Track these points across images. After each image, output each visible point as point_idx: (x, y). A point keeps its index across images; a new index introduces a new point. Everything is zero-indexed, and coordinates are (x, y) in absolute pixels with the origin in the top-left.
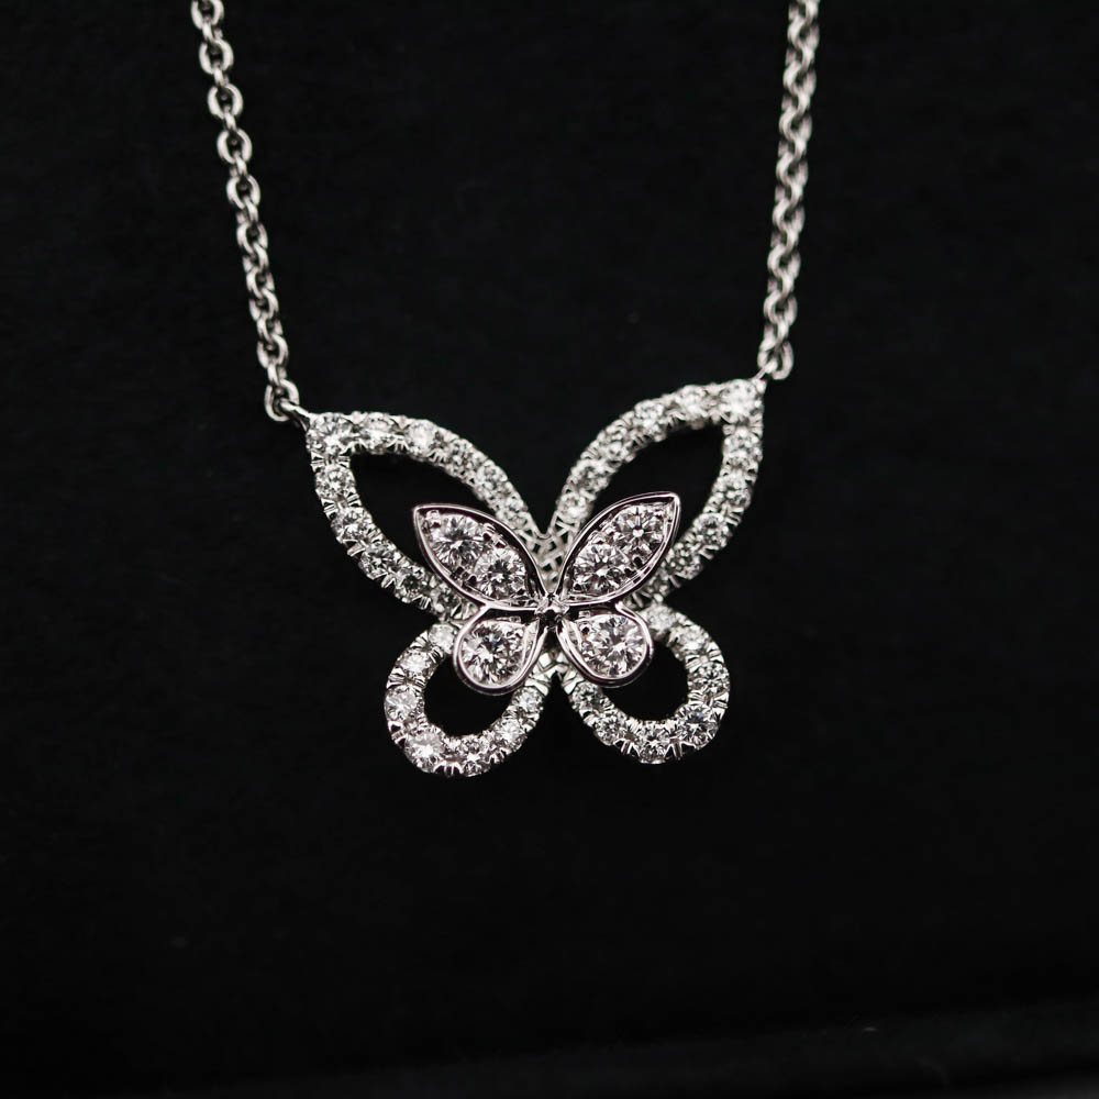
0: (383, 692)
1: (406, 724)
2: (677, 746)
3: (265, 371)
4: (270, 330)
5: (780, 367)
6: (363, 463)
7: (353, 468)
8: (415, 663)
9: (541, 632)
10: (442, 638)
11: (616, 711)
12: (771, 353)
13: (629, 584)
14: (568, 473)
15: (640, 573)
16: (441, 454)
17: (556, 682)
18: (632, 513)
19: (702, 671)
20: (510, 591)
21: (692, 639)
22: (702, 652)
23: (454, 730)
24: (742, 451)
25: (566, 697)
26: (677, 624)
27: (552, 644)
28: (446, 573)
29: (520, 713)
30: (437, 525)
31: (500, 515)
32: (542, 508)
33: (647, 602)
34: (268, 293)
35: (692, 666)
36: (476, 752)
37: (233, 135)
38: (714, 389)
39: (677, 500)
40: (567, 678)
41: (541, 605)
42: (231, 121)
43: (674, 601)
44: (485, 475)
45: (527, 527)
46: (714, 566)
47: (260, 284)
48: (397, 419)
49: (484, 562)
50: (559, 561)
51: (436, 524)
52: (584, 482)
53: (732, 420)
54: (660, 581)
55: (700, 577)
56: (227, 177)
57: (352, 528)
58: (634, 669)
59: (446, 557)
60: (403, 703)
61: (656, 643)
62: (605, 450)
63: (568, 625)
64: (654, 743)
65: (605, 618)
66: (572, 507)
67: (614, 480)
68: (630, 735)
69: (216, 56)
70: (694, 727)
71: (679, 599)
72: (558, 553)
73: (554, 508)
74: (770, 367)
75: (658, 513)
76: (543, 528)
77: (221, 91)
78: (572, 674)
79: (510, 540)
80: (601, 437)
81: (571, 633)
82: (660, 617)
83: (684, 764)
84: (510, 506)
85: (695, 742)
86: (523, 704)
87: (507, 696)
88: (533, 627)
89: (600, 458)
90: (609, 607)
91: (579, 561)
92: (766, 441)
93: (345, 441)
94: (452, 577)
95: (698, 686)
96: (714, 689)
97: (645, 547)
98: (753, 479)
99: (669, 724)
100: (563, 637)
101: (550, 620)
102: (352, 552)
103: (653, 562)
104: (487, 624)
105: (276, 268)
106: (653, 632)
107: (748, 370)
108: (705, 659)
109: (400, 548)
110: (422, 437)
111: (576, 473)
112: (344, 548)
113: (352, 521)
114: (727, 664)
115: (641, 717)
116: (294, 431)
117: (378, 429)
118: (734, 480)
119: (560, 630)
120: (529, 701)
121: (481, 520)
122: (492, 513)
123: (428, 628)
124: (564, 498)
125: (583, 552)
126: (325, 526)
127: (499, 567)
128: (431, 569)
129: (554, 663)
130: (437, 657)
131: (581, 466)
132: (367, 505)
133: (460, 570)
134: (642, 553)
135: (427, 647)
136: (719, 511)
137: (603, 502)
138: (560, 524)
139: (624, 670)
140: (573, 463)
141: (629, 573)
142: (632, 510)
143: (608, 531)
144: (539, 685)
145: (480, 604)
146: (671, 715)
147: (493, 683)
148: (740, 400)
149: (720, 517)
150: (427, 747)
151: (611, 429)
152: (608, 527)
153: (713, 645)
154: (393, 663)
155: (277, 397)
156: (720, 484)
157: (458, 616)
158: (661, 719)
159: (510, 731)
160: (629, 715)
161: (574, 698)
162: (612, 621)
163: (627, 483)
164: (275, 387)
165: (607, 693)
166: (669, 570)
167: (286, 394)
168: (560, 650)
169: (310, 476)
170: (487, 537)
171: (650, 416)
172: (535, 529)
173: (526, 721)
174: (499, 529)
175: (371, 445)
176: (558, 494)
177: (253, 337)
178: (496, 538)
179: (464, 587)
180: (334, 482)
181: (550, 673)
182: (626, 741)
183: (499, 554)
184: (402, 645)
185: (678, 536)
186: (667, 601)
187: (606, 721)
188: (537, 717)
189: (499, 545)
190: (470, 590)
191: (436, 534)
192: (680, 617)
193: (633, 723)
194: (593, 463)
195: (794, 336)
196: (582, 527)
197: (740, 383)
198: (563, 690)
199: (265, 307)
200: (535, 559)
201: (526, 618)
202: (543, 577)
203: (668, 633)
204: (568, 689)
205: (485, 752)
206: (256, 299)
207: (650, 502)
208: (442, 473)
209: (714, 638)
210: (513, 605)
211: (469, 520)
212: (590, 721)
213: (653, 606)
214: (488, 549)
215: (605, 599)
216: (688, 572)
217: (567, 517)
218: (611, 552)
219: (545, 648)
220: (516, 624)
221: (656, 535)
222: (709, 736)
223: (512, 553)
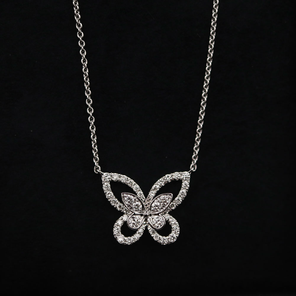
0: (113, 227)
1: (117, 234)
2: (169, 242)
3: (94, 163)
4: (96, 155)
5: (194, 169)
6: (112, 183)
7: (110, 184)
8: (120, 222)
9: (144, 218)
10: (125, 218)
11: (157, 234)
12: (193, 166)
13: (162, 210)
14: (152, 187)
15: (164, 208)
19: (175, 227)
20: (139, 210)
21: (173, 221)
22: (175, 224)
23: (126, 236)
24: (186, 184)
25: (148, 231)
26: (171, 218)
27: (146, 220)
28: (127, 206)
30: (126, 197)
31: (138, 194)
32: (146, 194)
33: (165, 213)
34: (96, 148)
35: (173, 227)
36: (130, 240)
37: (91, 117)
38: (181, 173)
39: (172, 195)
40: (148, 227)
41: (145, 213)
42: (91, 114)
43: (170, 213)
44: (136, 187)
45: (143, 197)
46: (178, 207)
47: (95, 146)
48: (119, 175)
49: (135, 204)
50: (149, 204)
52: (155, 189)
53: (184, 179)
54: (168, 210)
55: (175, 209)
56: (90, 125)
57: (109, 195)
58: (162, 227)
59: (127, 203)
60: (117, 230)
62: (159, 183)
63: (150, 217)
64: (164, 241)
65: (157, 216)
66: (152, 194)
67: (160, 189)
68: (160, 239)
69: (89, 102)
70: (172, 238)
71: (172, 213)
72: (149, 202)
73: (148, 194)
74: (193, 169)
76: (146, 197)
77: (90, 109)
78: (150, 226)
79: (139, 200)
80: (159, 181)
81: (150, 219)
82: (168, 216)
83: (170, 245)
84: (140, 193)
85: (172, 241)
86: (140, 231)
87: (137, 230)
88: (143, 217)
89: (158, 185)
90: (158, 214)
91: (153, 205)
92: (190, 184)
93: (109, 178)
94: (128, 207)
95: (174, 230)
96: (177, 231)
98: (187, 191)
99: (168, 237)
100: (148, 219)
101: (146, 216)
102: (109, 200)
103: (167, 206)
104: (134, 216)
105: (98, 144)
106: (165, 220)
107: (188, 169)
108: (175, 225)
109: (118, 200)
111: (153, 188)
112: (107, 199)
113: (109, 194)
114: (180, 226)
115: (162, 235)
116: (100, 175)
117: (115, 177)
118: (183, 191)
119: (148, 218)
120: (141, 231)
121: (134, 196)
123: (122, 215)
124: (151, 192)
126: (104, 195)
127: (137, 205)
128: (124, 204)
130: (124, 221)
131: (154, 186)
132: (112, 191)
133: (129, 206)
134: (165, 204)
135: (122, 219)
136: (180, 197)
137: (158, 194)
138: (149, 197)
139: (160, 227)
140: (153, 185)
141: (162, 208)
142: (163, 196)
143: (158, 200)
144: (143, 227)
145: (133, 212)
146: (168, 236)
147: (135, 227)
149: (180, 198)
150: (121, 239)
151: (161, 179)
152: (159, 199)
153: (177, 223)
154: (115, 222)
155: (96, 169)
156: (181, 191)
157: (128, 214)
158: (166, 236)
159: (137, 236)
160: (160, 235)
161: (150, 231)
162: (158, 217)
163: (162, 191)
164: (96, 167)
165: (156, 231)
166: (170, 208)
167: (98, 168)
168: (148, 222)
169: (101, 185)
170: (135, 200)
171: (168, 177)
172: (144, 198)
173: (140, 235)
174: (138, 198)
175: (114, 179)
176: (149, 191)
177: (93, 157)
178: (137, 200)
179: (130, 209)
180: (106, 186)
181: (145, 225)
182: (159, 240)
183: (137, 203)
184: (117, 219)
185: (172, 201)
187: (156, 236)
188: (142, 234)
189: (137, 201)
190: (131, 209)
191: (125, 198)
192: (171, 217)
193: (161, 236)
194: (157, 186)
195: (197, 163)
196: (154, 198)
197: (186, 172)
198: (147, 229)
200: (144, 203)
201: (142, 215)
203: (169, 220)
204: (149, 229)
205: (132, 240)
206: (94, 149)
207: (166, 195)
208: (127, 186)
209: (177, 221)
210: (139, 213)
211: (132, 196)
212: (152, 235)
213: (166, 214)
214: (135, 202)
215: (157, 213)
216: (173, 208)
217: (151, 196)
218: (159, 204)
219: (145, 221)
220: (140, 216)
221: (167, 202)
222: (175, 240)
223: (139, 203)
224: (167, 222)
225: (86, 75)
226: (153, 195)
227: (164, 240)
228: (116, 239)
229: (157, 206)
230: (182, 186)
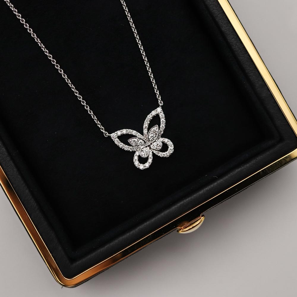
0: (133, 163)
1: (138, 165)
2: (170, 154)
4: (101, 127)
5: (162, 104)
6: (119, 137)
7: (118, 139)
8: (136, 158)
10: (137, 153)
12: (160, 103)
13: (156, 137)
14: (143, 128)
16: (128, 132)
20: (143, 145)
21: (166, 140)
22: (168, 141)
23: (144, 163)
24: (162, 116)
25: (155, 154)
26: (163, 139)
27: (150, 148)
28: (135, 146)
29: (150, 158)
31: (137, 136)
33: (159, 138)
34: (99, 122)
35: (168, 144)
36: (147, 165)
37: (86, 106)
38: (155, 110)
39: (157, 125)
41: (147, 145)
42: (85, 104)
46: (165, 131)
47: (97, 122)
48: (121, 130)
49: (139, 143)
50: (147, 138)
51: (131, 141)
52: (145, 128)
53: (159, 113)
54: (159, 135)
55: (164, 133)
59: (134, 144)
60: (137, 163)
62: (146, 123)
63: (151, 145)
65: (155, 143)
66: (145, 131)
67: (148, 126)
68: (164, 155)
69: (80, 98)
70: (171, 151)
71: (163, 136)
73: (143, 132)
74: (161, 104)
75: (155, 128)
76: (143, 135)
77: (82, 102)
78: (154, 151)
80: (145, 122)
82: (161, 139)
83: (172, 155)
85: (172, 152)
87: (148, 157)
88: (147, 147)
90: (155, 141)
92: (164, 113)
93: (116, 136)
95: (169, 145)
96: (171, 145)
98: (165, 119)
99: (168, 151)
100: (151, 147)
101: (149, 146)
102: (123, 148)
103: (158, 134)
104: (142, 150)
105: (98, 119)
106: (161, 142)
107: (158, 106)
110: (124, 131)
111: (144, 127)
112: (121, 148)
113: (121, 145)
116: (110, 137)
117: (119, 133)
118: (163, 120)
121: (136, 138)
122: (136, 136)
123: (135, 153)
124: (144, 131)
125: (149, 136)
126: (118, 147)
127: (141, 142)
128: (132, 146)
129: (151, 150)
130: (138, 156)
131: (144, 126)
134: (156, 133)
135: (136, 155)
137: (149, 129)
139: (160, 148)
140: (143, 126)
141: (156, 136)
142: (153, 129)
144: (151, 153)
145: (140, 148)
146: (168, 150)
147: (146, 156)
148: (159, 110)
149: (163, 125)
150: (142, 167)
151: (146, 120)
152: (151, 132)
153: (169, 140)
155: (105, 134)
156: (161, 121)
157: (138, 150)
158: (167, 151)
159: (150, 160)
161: (156, 153)
163: (150, 126)
164: (105, 133)
165: (159, 151)
166: (160, 134)
167: (106, 134)
169: (114, 142)
170: (138, 140)
171: (149, 117)
172: (142, 136)
174: (138, 138)
175: (119, 135)
176: (143, 130)
178: (139, 139)
179: (137, 147)
180: (117, 142)
181: (152, 152)
184: (133, 156)
185: (159, 129)
186: (161, 137)
187: (161, 154)
188: (152, 157)
191: (132, 142)
192: (164, 138)
193: (164, 153)
194: (145, 125)
195: (162, 100)
196: (148, 133)
197: (158, 108)
200: (144, 139)
201: (146, 147)
203: (163, 141)
206: (98, 124)
207: (154, 127)
208: (129, 134)
209: (168, 139)
211: (134, 139)
212: (159, 155)
214: (138, 141)
215: (154, 141)
216: (162, 133)
217: (145, 133)
218: (152, 135)
219: (150, 149)
220: (145, 148)
221: (157, 131)
222: (173, 151)
223: (141, 141)
224: (163, 143)
225: (70, 83)
227: (167, 154)
228: (139, 169)
229: (152, 137)
230: (161, 117)
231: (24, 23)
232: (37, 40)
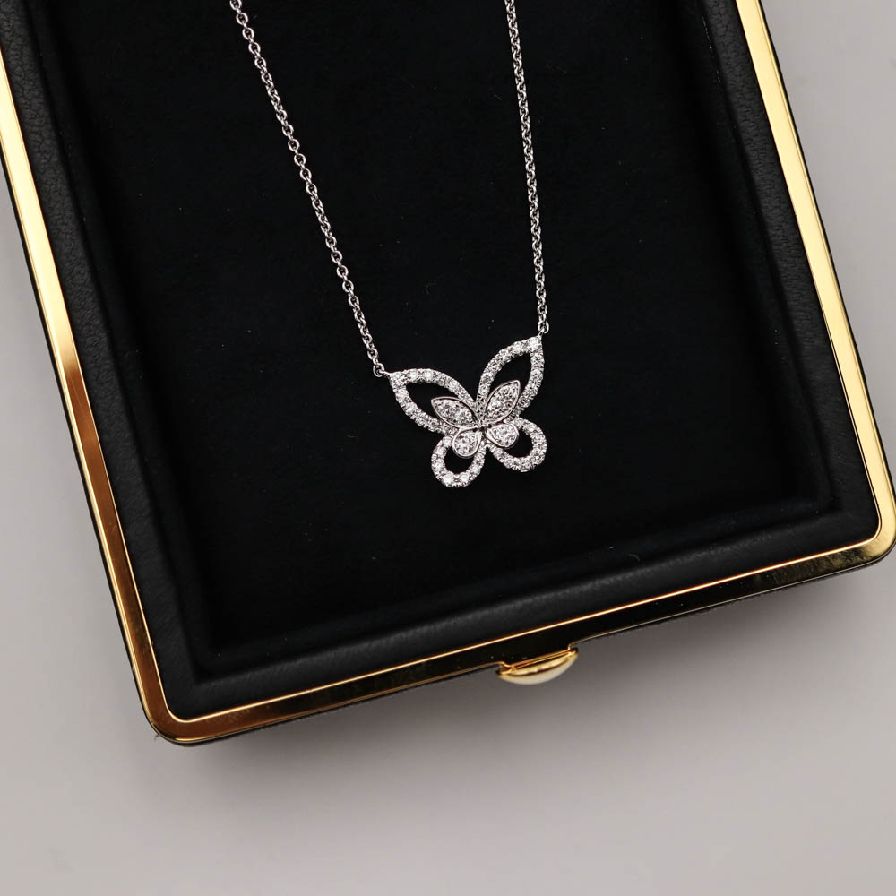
0: (430, 463)
1: (440, 473)
2: (532, 465)
3: (371, 361)
4: (370, 346)
5: (546, 330)
6: (411, 388)
8: (440, 452)
9: (480, 434)
10: (446, 442)
11: (510, 456)
12: (542, 325)
13: (507, 413)
14: (480, 378)
15: (510, 409)
16: (437, 379)
17: (488, 449)
18: (503, 389)
19: (536, 438)
20: (468, 422)
21: (531, 427)
22: (535, 431)
23: (457, 472)
24: (538, 360)
26: (525, 423)
27: (484, 437)
28: (445, 420)
29: (477, 462)
31: (459, 396)
32: (474, 393)
33: (514, 417)
34: (368, 334)
35: (532, 437)
36: (465, 478)
37: (347, 283)
38: (524, 341)
39: (519, 383)
40: (491, 448)
41: (479, 425)
43: (523, 415)
44: (454, 385)
45: (469, 399)
47: (365, 332)
48: (419, 370)
49: (458, 414)
50: (482, 408)
51: (440, 404)
52: (487, 380)
53: (533, 350)
54: (517, 410)
56: (348, 297)
58: (514, 441)
59: (444, 414)
60: (438, 466)
61: (519, 431)
62: (491, 369)
63: (488, 430)
65: (501, 426)
66: (483, 389)
68: (515, 464)
70: (537, 457)
71: (526, 414)
72: (481, 405)
74: (543, 331)
75: (512, 388)
77: (340, 268)
78: (493, 446)
79: (465, 405)
80: (489, 364)
81: (490, 433)
82: (520, 422)
83: (535, 471)
84: (463, 393)
85: (537, 462)
86: (478, 459)
87: (472, 458)
88: (477, 432)
89: (490, 371)
90: (502, 422)
91: (490, 408)
92: (545, 356)
93: (403, 381)
94: (447, 421)
95: (536, 443)
96: (541, 444)
97: (511, 400)
98: (542, 370)
99: (528, 458)
100: (488, 434)
101: (483, 429)
102: (412, 418)
103: (514, 404)
104: (462, 435)
105: (369, 326)
106: (517, 427)
107: (535, 333)
108: (536, 433)
109: (428, 413)
110: (429, 375)
111: (483, 379)
112: (409, 417)
113: (411, 408)
114: (544, 434)
115: (518, 456)
116: (386, 380)
117: (414, 375)
118: (537, 373)
119: (486, 432)
120: (480, 458)
121: (454, 400)
122: (456, 396)
124: (480, 386)
125: (490, 405)
126: (401, 411)
128: (439, 419)
129: (486, 443)
130: (447, 448)
131: (484, 375)
132: (414, 401)
133: (450, 419)
134: (510, 402)
135: (443, 445)
136: (533, 383)
138: (480, 396)
139: (511, 442)
140: (481, 375)
141: (506, 410)
142: (504, 388)
143: (497, 397)
144: (482, 452)
145: (458, 429)
146: (529, 455)
147: (468, 454)
148: (534, 343)
149: (533, 385)
150: (448, 479)
151: (492, 361)
152: (497, 395)
153: (539, 429)
154: (432, 453)
155: (377, 369)
156: (532, 373)
157: (451, 433)
158: (525, 456)
159: (475, 469)
160: (514, 456)
161: (495, 454)
162: (503, 426)
163: (501, 379)
164: (376, 366)
165: (505, 451)
166: (520, 406)
167: (380, 368)
168: (487, 439)
169: (393, 395)
170: (457, 406)
171: (505, 355)
172: (472, 399)
173: (480, 464)
174: (461, 402)
175: (412, 380)
177: (366, 350)
178: (461, 405)
179: (452, 424)
180: (402, 395)
181: (485, 447)
182: (515, 466)
183: (462, 411)
184: (434, 446)
185: (521, 394)
186: (520, 416)
187: (509, 461)
188: (483, 462)
189: (461, 408)
190: (454, 424)
191: (440, 407)
193: (516, 459)
194: (488, 373)
195: (548, 318)
196: (488, 396)
197: (532, 338)
199: (368, 339)
201: (475, 430)
202: (477, 415)
203: (523, 427)
204: (492, 452)
205: (468, 477)
206: (364, 337)
207: (509, 385)
208: (437, 385)
209: (538, 426)
210: (470, 427)
211: (450, 401)
212: (502, 461)
213: (516, 418)
214: (458, 410)
215: (500, 419)
216: (526, 405)
217: (482, 394)
218: (499, 403)
219: (482, 439)
220: (472, 433)
221: (513, 395)
222: (542, 459)
223: (466, 410)
226: (486, 391)
227: (523, 464)
228: (439, 483)
229: (496, 408)
230: (533, 364)
231: (245, 25)
232: (267, 79)
